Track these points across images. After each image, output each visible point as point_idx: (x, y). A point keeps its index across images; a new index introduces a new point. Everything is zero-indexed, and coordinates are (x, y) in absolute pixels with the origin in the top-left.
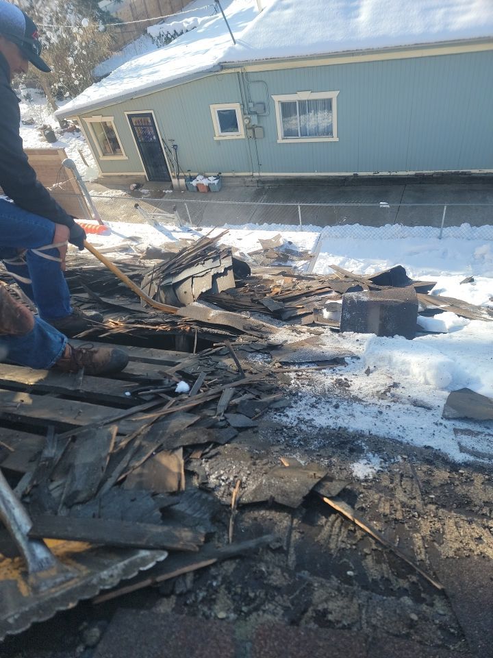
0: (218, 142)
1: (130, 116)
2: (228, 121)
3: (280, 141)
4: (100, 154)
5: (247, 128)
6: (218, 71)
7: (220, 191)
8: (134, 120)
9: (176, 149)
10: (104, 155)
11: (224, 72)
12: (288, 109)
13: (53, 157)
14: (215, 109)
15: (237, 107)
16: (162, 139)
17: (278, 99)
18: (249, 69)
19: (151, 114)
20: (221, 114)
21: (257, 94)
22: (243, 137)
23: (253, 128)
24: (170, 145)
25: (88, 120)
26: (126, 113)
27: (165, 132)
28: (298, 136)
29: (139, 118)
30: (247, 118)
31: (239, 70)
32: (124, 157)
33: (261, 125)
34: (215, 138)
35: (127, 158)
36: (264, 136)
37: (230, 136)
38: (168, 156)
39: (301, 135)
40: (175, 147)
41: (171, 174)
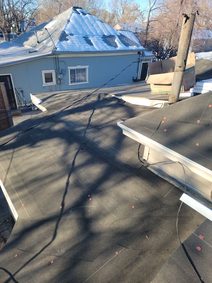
0: (44, 87)
3: (70, 84)
6: (52, 55)
9: (22, 93)
12: (73, 71)
16: (15, 88)
17: (70, 68)
18: (60, 56)
19: (10, 75)
22: (55, 84)
23: (60, 79)
28: (76, 82)
30: (59, 75)
31: (56, 56)
33: (63, 78)
36: (64, 83)
37: (49, 84)
38: (17, 96)
41: (18, 106)
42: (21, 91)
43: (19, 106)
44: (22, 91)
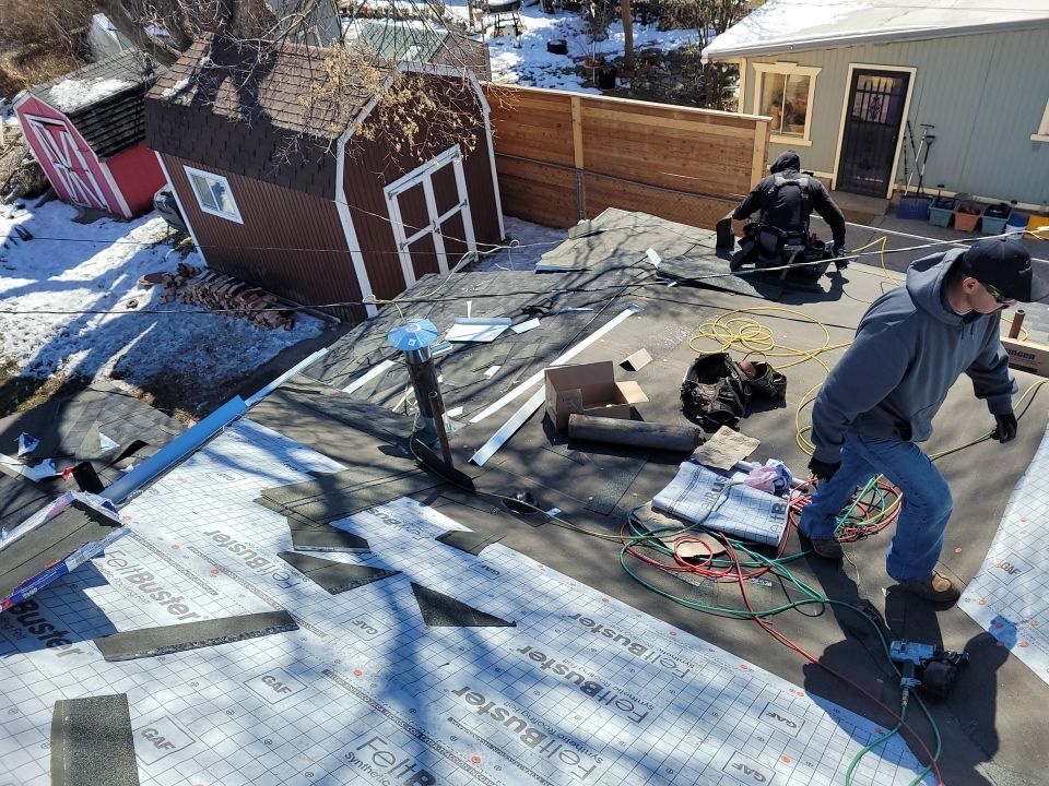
1: (857, 73)
8: (862, 79)
9: (929, 144)
16: (908, 122)
19: (909, 74)
24: (919, 134)
25: (760, 68)
26: (852, 66)
32: (806, 142)
35: (809, 144)
38: (904, 151)
40: (930, 140)
41: (892, 186)
42: (928, 137)
43: (896, 187)
44: (933, 137)
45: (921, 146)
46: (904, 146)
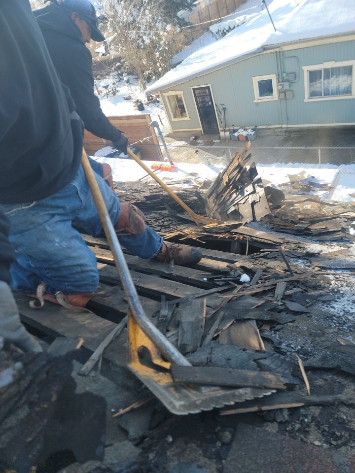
0: (257, 104)
1: (194, 90)
2: (265, 87)
3: (306, 100)
4: (172, 116)
5: (280, 92)
6: (261, 52)
7: (255, 139)
8: (197, 92)
9: (224, 111)
10: (174, 117)
11: (266, 52)
12: (314, 76)
13: (143, 120)
14: (256, 80)
15: (273, 78)
16: (216, 104)
17: (306, 69)
18: (285, 48)
20: (261, 84)
21: (290, 66)
22: (277, 99)
23: (285, 92)
24: (221, 108)
25: (166, 94)
26: (192, 88)
27: (217, 100)
28: (321, 95)
29: (200, 91)
30: (281, 85)
31: (277, 50)
32: (188, 118)
33: (292, 89)
34: (255, 101)
35: (190, 119)
36: (293, 97)
37: (266, 99)
38: (218, 115)
39: (324, 95)
40: (224, 109)
41: (220, 129)
45: (222, 112)
46: (218, 114)
